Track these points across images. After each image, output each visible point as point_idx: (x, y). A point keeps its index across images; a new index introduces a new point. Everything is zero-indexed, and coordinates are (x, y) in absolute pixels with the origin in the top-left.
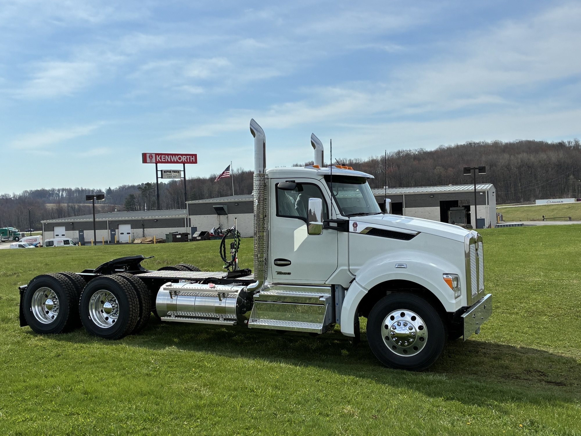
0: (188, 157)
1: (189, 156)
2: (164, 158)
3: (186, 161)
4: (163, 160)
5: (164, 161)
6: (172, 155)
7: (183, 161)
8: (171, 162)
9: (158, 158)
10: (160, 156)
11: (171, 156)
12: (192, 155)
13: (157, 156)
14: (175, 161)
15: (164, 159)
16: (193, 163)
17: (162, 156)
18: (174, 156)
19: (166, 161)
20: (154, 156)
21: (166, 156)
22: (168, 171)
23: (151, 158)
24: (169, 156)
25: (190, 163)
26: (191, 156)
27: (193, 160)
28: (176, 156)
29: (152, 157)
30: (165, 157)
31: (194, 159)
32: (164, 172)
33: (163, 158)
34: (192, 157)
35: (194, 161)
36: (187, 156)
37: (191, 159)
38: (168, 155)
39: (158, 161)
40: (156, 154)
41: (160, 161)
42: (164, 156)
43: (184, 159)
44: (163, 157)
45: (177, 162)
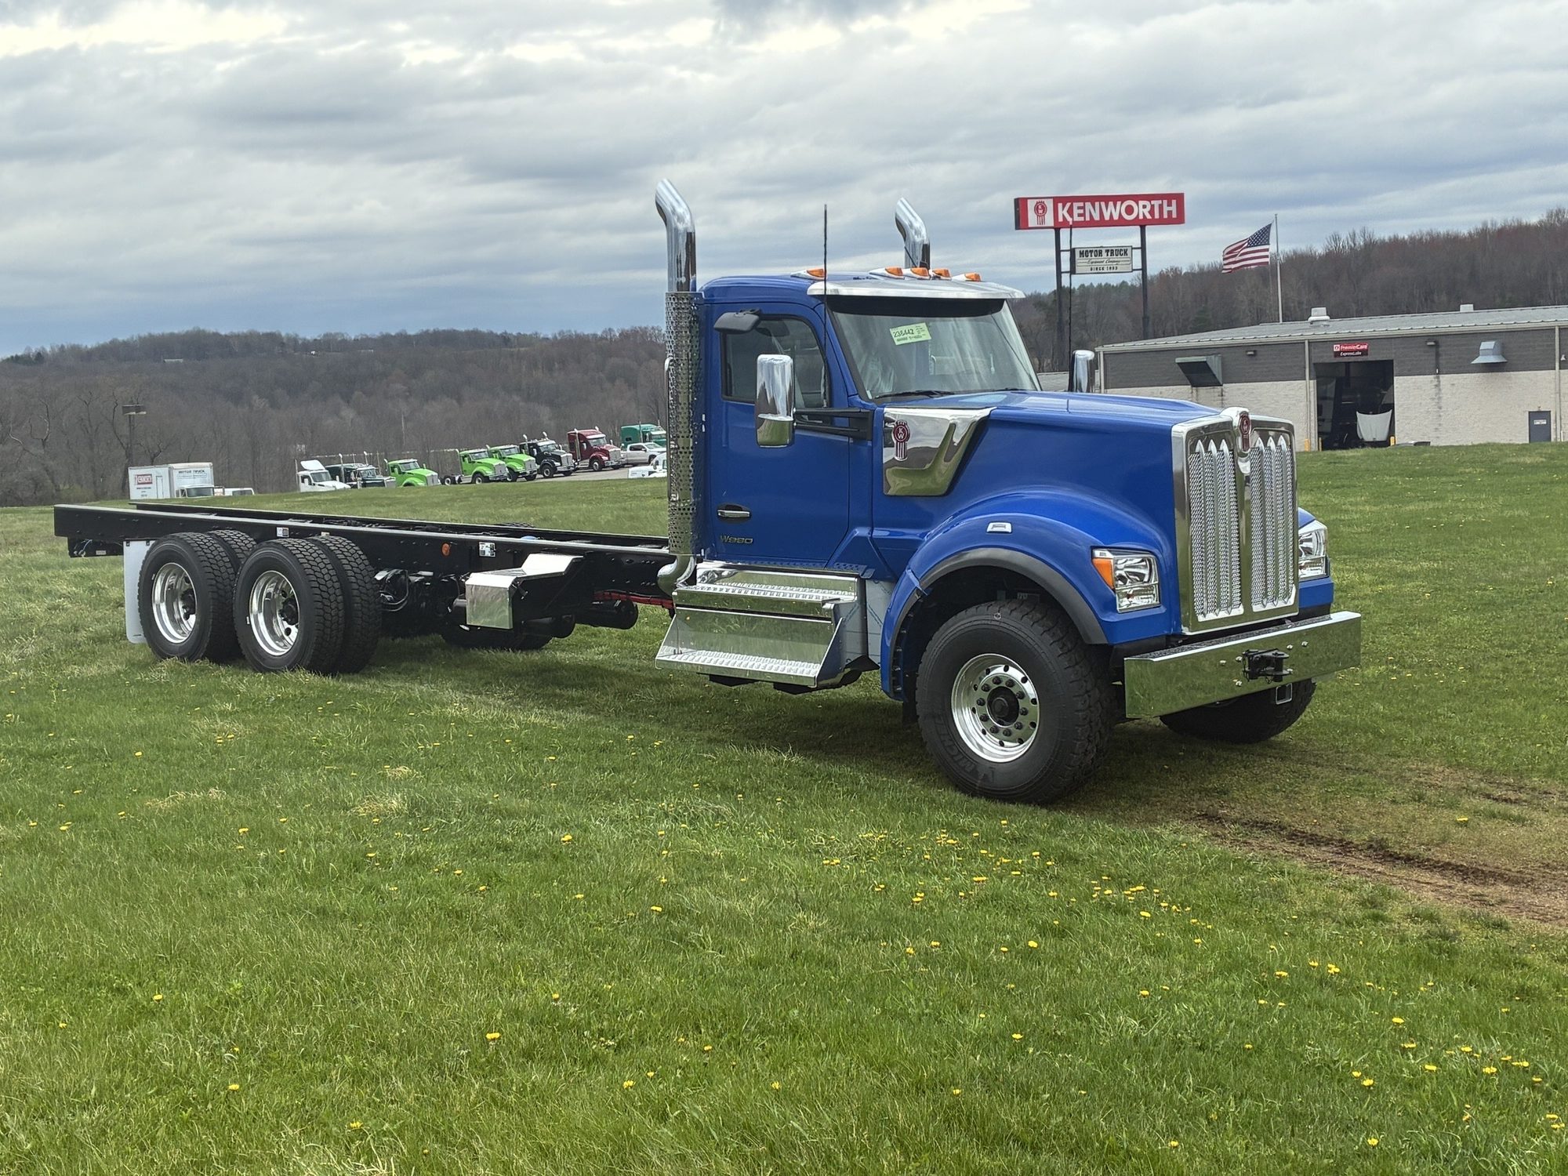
0: (1156, 203)
1: (1160, 202)
2: (1081, 211)
3: (1149, 217)
4: (1076, 218)
5: (1082, 219)
6: (1106, 199)
7: (1141, 217)
8: (1102, 223)
9: (1063, 212)
10: (1068, 205)
11: (1103, 204)
12: (1168, 197)
13: (1060, 205)
14: (1116, 217)
15: (1080, 215)
16: (1170, 221)
17: (1076, 205)
18: (1111, 204)
19: (1088, 219)
20: (1049, 204)
21: (1088, 205)
22: (1091, 251)
23: (1040, 211)
24: (1097, 204)
25: (1161, 221)
26: (1165, 202)
27: (1170, 213)
28: (1119, 203)
29: (1044, 208)
30: (1083, 208)
31: (1174, 208)
32: (1081, 254)
33: (1076, 212)
34: (1169, 205)
35: (1174, 215)
36: (1153, 202)
37: (1166, 209)
38: (1093, 199)
39: (1061, 219)
40: (1057, 200)
41: (1069, 219)
42: (1081, 204)
43: (1141, 210)
44: (1079, 208)
45: (1122, 222)
